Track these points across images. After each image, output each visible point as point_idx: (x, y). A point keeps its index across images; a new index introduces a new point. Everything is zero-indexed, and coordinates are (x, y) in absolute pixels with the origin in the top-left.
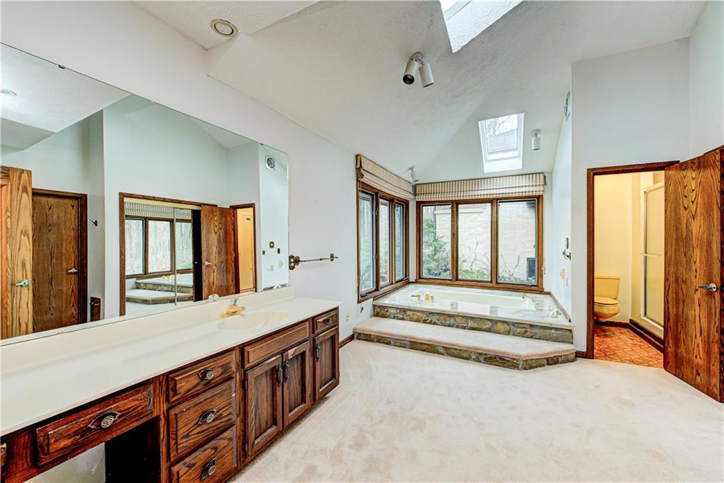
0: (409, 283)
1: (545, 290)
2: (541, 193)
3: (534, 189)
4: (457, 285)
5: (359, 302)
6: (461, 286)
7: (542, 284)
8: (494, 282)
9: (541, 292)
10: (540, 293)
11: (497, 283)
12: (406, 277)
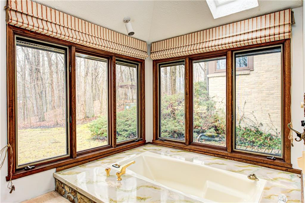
0: (144, 143)
1: (293, 167)
2: (287, 36)
3: (277, 31)
4: (190, 150)
5: (8, 179)
6: (194, 151)
7: (289, 159)
8: (229, 150)
9: (289, 169)
10: (286, 170)
11: (232, 151)
12: (141, 137)
